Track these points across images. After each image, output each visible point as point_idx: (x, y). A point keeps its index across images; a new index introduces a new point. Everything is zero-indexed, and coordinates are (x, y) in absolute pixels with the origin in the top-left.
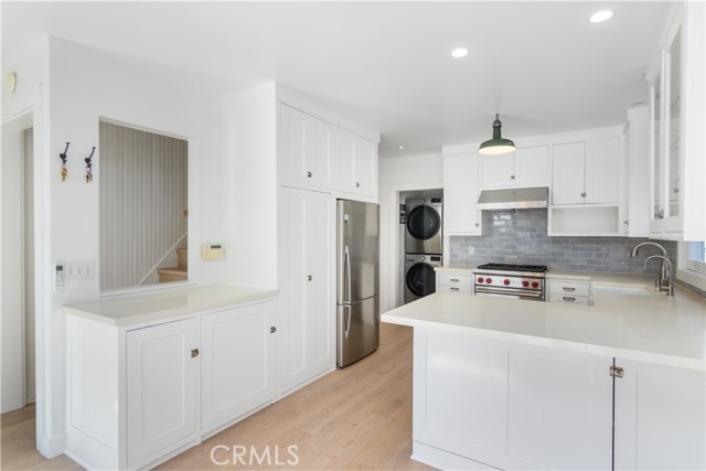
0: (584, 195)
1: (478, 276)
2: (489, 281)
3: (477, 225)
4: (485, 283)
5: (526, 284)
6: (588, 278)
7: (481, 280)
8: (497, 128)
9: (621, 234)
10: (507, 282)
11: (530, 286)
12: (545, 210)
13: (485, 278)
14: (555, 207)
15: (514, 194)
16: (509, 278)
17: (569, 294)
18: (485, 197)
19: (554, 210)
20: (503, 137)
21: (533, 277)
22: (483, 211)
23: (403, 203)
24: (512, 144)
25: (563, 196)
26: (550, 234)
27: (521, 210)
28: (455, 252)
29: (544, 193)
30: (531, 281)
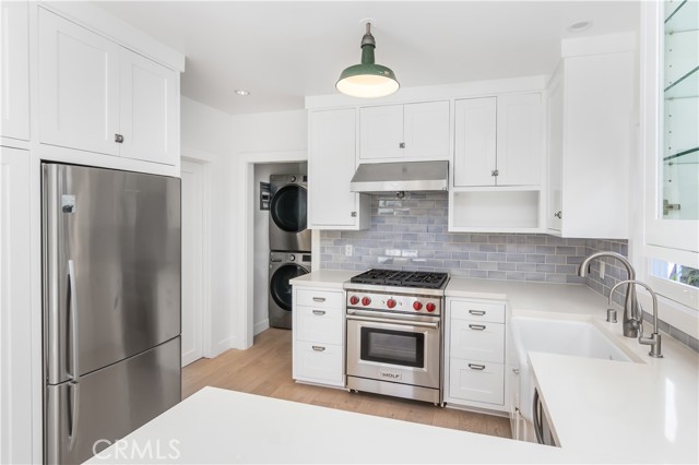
0: (495, 174)
1: (351, 294)
2: (367, 301)
3: (354, 214)
4: (360, 304)
5: (418, 306)
6: (503, 296)
7: (355, 300)
8: (368, 48)
9: (542, 229)
10: (392, 304)
11: (424, 310)
12: (445, 194)
13: (361, 296)
14: (456, 190)
15: (404, 170)
16: (395, 298)
17: (477, 320)
18: (363, 173)
19: (456, 194)
20: (377, 62)
21: (429, 296)
22: (361, 193)
23: (267, 181)
24: (391, 75)
25: (468, 176)
26: (452, 228)
27: (414, 194)
28: (328, 252)
29: (443, 169)
30: (425, 302)
